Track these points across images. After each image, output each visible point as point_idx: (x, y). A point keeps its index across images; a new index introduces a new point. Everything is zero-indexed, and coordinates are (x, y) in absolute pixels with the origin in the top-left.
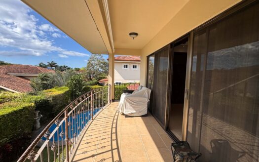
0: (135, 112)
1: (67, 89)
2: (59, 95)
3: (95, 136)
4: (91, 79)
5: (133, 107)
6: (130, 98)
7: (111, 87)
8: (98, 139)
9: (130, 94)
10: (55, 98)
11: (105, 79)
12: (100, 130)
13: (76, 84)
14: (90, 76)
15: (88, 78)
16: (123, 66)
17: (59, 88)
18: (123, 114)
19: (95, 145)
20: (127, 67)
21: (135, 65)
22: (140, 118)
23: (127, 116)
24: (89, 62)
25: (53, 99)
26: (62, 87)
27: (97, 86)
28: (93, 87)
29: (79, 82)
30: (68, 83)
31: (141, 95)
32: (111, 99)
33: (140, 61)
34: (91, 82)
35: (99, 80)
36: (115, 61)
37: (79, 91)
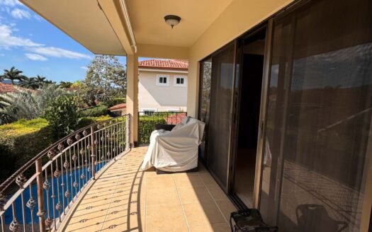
0: (175, 163)
1: (45, 124)
2: (28, 135)
3: (97, 209)
4: (94, 104)
5: (172, 155)
6: (166, 139)
7: (132, 119)
8: (104, 213)
9: (168, 132)
10: (20, 141)
11: (122, 105)
12: (108, 197)
13: (64, 113)
14: (94, 99)
15: (90, 101)
16: (158, 79)
17: (29, 122)
18: (153, 169)
19: (98, 224)
20: (165, 82)
21: (180, 77)
22: (185, 174)
23: (160, 172)
24: (89, 70)
25: (15, 144)
26: (33, 121)
27: (107, 118)
28: (99, 119)
29: (70, 109)
30: (47, 112)
31: (186, 133)
32: (132, 142)
33: (186, 70)
34: (95, 110)
35: (111, 106)
36: (138, 68)
37: (70, 128)
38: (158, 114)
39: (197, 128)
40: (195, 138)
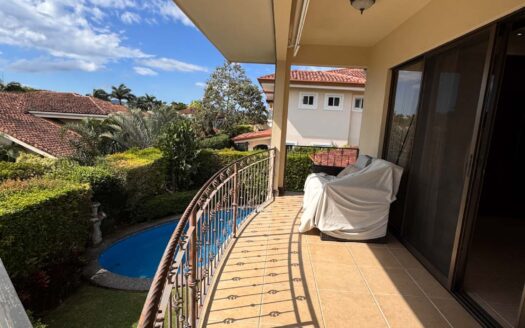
0: (350, 227)
1: (159, 155)
2: (141, 169)
3: (247, 282)
4: (213, 132)
5: (346, 215)
7: (279, 155)
8: (258, 289)
9: (334, 179)
10: (133, 174)
12: (259, 266)
13: (181, 142)
14: (212, 126)
16: (301, 98)
17: (141, 152)
18: (315, 231)
19: (253, 305)
20: (311, 103)
21: (334, 96)
22: (365, 245)
23: (326, 237)
24: (207, 86)
25: (129, 179)
26: (146, 150)
27: (232, 151)
28: (221, 152)
29: (187, 137)
30: (161, 141)
31: (372, 182)
34: (214, 140)
37: (186, 162)
38: (302, 149)
39: (388, 174)
40: (386, 190)
